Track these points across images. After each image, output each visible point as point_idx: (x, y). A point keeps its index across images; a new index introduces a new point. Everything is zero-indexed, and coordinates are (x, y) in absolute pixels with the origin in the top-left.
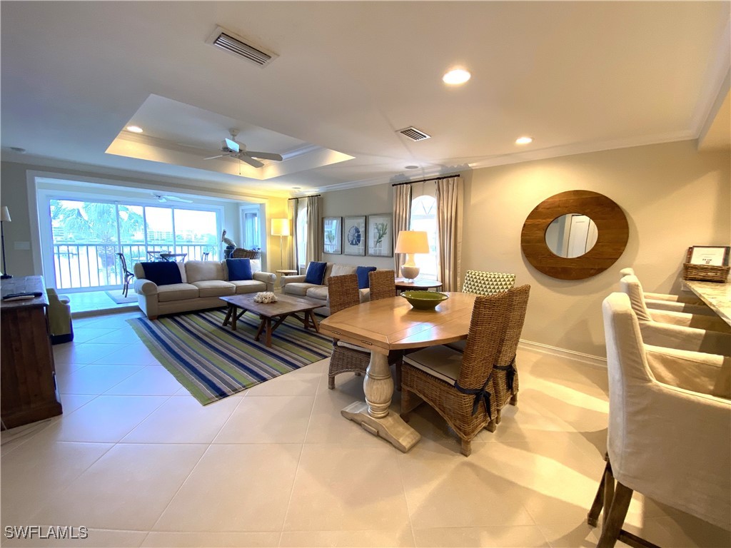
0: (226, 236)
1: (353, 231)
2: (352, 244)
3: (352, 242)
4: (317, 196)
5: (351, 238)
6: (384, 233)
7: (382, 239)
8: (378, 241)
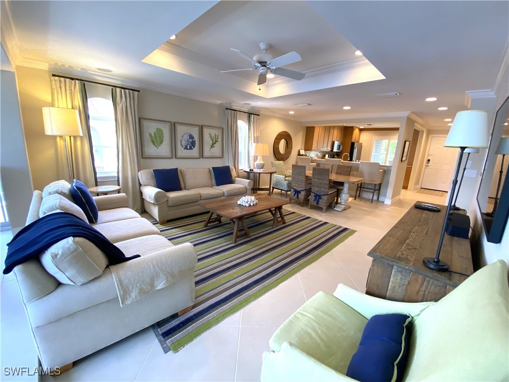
1: (186, 137)
2: (186, 148)
3: (187, 146)
5: (184, 143)
6: (216, 141)
7: (215, 145)
8: (212, 146)
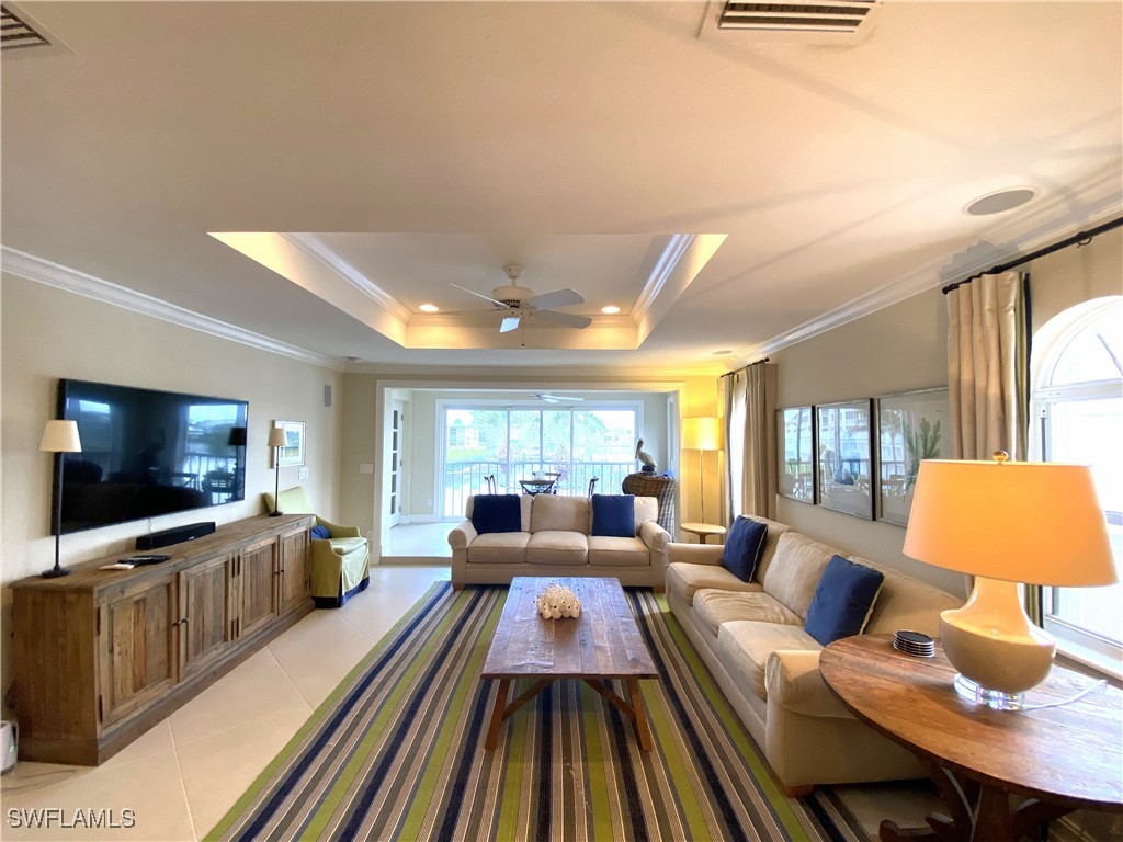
0: (643, 449)
4: (762, 361)
